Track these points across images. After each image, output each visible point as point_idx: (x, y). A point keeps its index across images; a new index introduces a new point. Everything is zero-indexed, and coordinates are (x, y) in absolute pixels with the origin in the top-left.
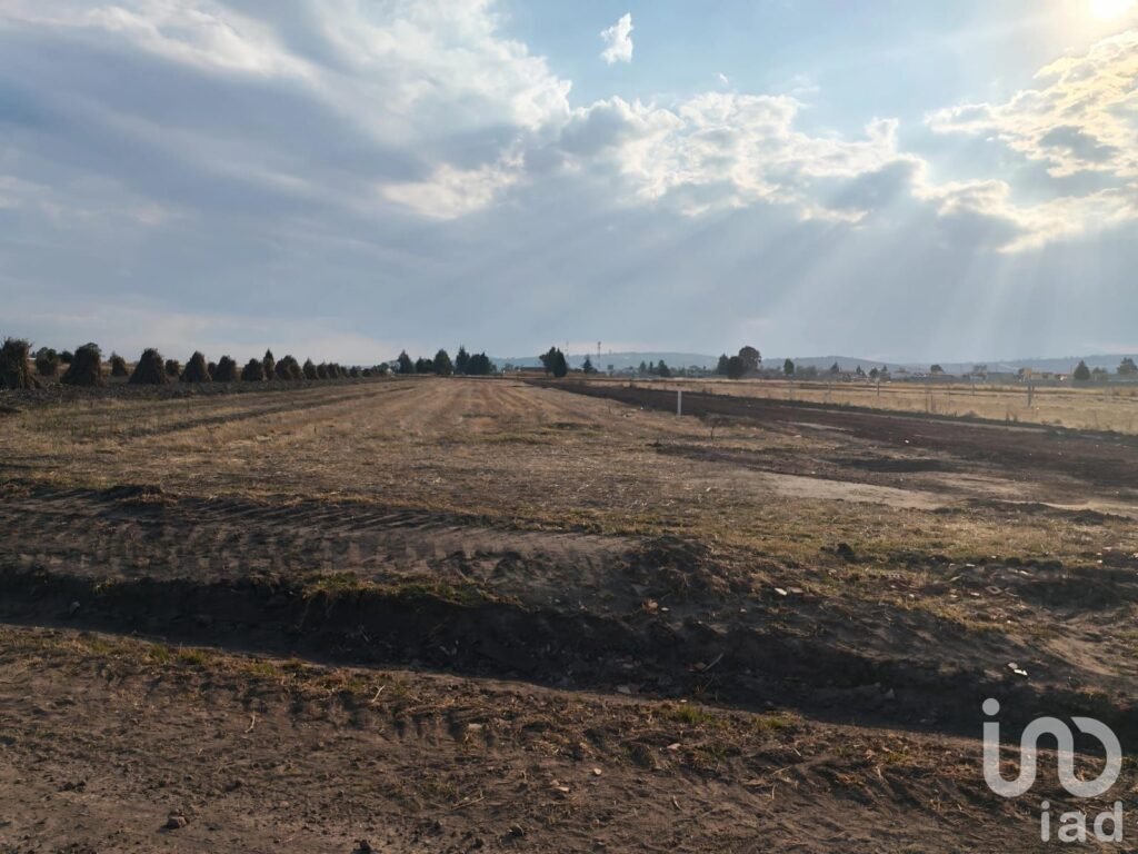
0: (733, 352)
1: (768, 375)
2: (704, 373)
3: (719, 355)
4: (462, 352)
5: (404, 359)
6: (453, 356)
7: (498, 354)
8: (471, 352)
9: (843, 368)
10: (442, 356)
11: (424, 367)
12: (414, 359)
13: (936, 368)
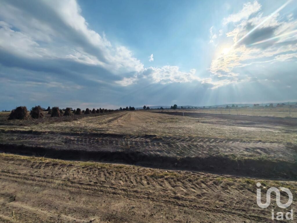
0: (173, 106)
1: (179, 109)
2: (169, 109)
3: (171, 106)
4: (130, 107)
5: (121, 108)
6: (129, 107)
7: (135, 107)
8: (131, 107)
9: (190, 107)
10: (127, 108)
11: (124, 109)
12: (122, 108)
13: (204, 107)
